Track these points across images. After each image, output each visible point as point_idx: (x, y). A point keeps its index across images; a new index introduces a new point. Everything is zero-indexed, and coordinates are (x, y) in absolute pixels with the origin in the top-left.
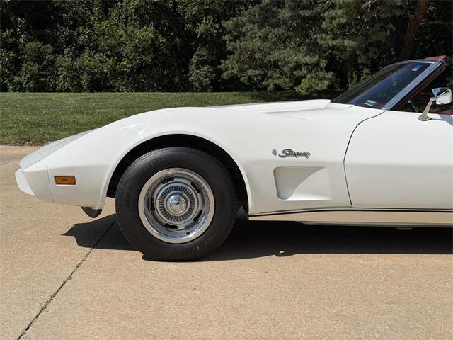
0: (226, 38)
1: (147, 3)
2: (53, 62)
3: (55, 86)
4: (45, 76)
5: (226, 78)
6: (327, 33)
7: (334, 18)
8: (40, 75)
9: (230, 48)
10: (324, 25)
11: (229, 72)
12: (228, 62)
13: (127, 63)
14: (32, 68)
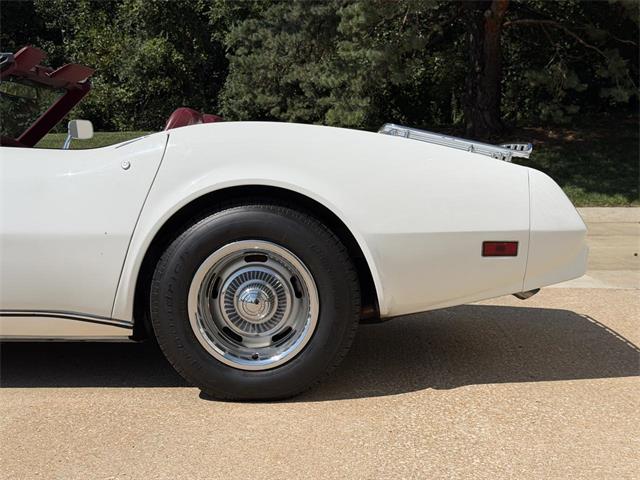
1: (153, 3)
13: (127, 90)
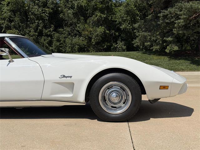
0: (135, 31)
2: (65, 41)
3: (66, 50)
4: (62, 47)
5: (135, 46)
6: (176, 28)
7: (180, 23)
8: (60, 46)
9: (137, 35)
10: (176, 25)
11: (136, 44)
12: (136, 40)
14: (57, 44)
